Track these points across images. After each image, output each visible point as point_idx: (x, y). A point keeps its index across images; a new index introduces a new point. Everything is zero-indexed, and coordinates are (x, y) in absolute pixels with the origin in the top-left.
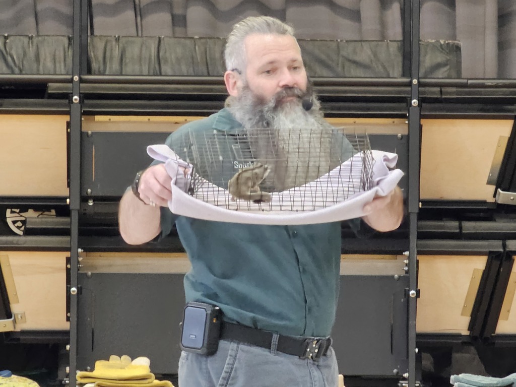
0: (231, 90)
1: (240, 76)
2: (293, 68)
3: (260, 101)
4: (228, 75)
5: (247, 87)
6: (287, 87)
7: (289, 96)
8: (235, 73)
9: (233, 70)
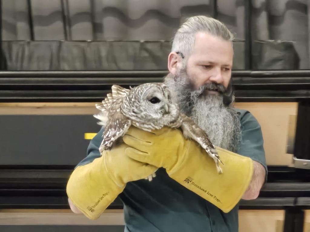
0: (171, 67)
1: (183, 59)
2: (225, 68)
3: (191, 86)
4: (172, 55)
5: (184, 71)
6: (214, 83)
7: (213, 90)
8: (179, 56)
9: (178, 53)
